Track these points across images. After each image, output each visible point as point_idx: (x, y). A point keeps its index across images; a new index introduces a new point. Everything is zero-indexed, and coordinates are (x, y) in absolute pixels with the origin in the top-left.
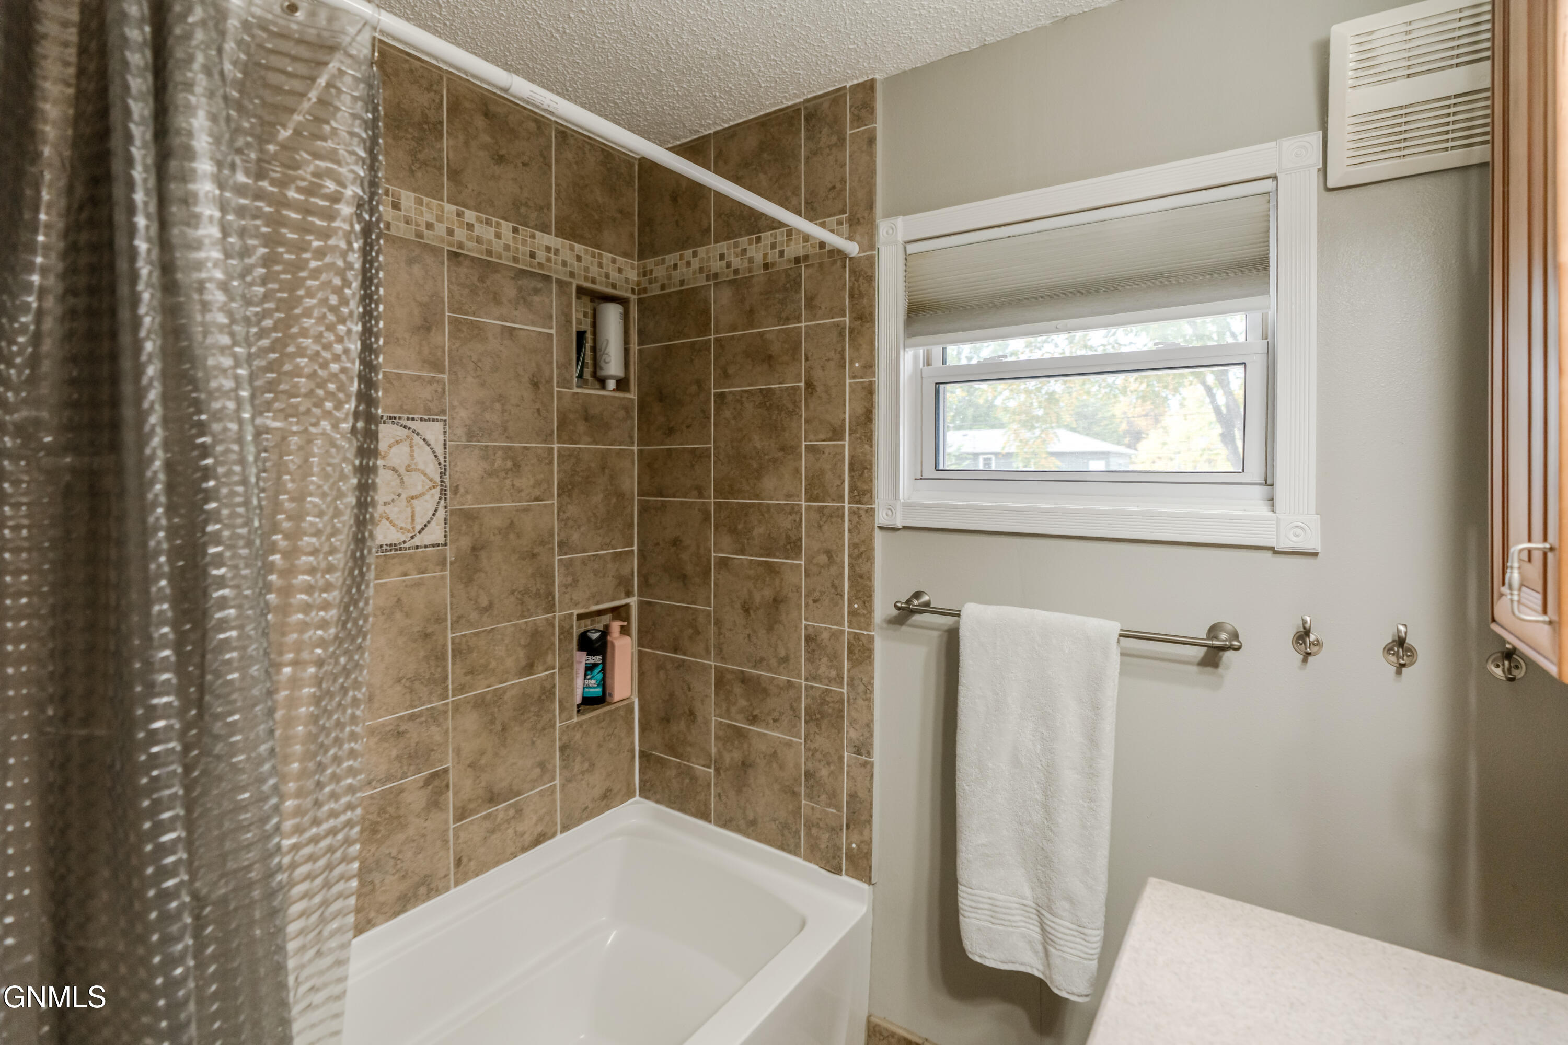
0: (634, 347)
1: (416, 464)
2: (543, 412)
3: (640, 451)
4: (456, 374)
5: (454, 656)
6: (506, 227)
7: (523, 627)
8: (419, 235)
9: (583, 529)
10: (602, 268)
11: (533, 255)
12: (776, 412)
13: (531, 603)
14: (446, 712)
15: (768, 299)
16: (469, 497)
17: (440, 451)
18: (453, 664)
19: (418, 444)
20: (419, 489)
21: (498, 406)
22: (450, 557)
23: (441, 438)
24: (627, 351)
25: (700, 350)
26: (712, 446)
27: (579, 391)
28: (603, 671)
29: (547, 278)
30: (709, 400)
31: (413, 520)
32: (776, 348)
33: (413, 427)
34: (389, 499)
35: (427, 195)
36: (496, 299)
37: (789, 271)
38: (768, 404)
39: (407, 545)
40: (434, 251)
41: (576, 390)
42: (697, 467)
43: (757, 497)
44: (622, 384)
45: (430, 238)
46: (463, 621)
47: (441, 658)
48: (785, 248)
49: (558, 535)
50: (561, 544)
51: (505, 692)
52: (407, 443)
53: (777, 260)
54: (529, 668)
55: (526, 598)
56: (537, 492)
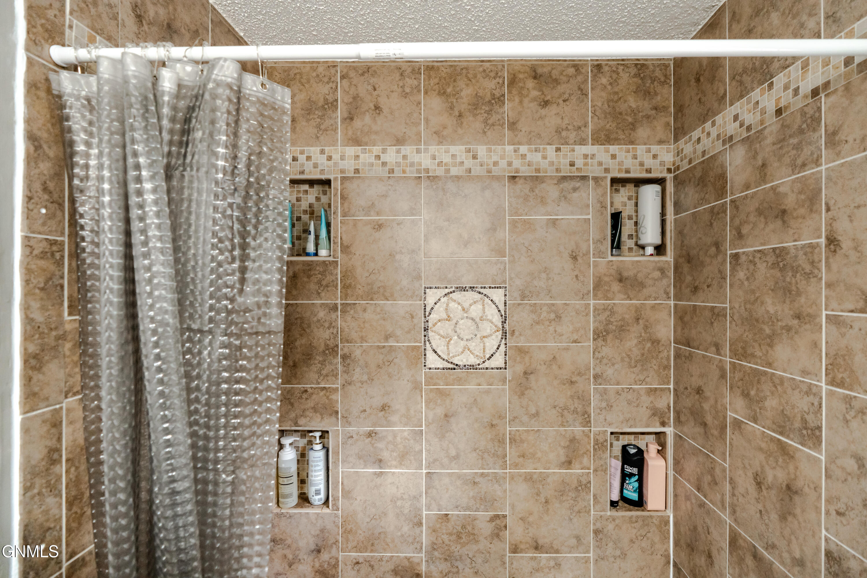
0: (670, 217)
1: (486, 316)
2: (581, 278)
3: (676, 305)
4: (513, 256)
5: (511, 442)
6: (551, 150)
7: (564, 433)
8: (489, 171)
9: (616, 366)
10: (636, 159)
11: (572, 164)
12: (790, 274)
13: (570, 417)
14: (505, 478)
15: (781, 148)
16: (522, 338)
17: (502, 307)
18: (510, 448)
19: (487, 303)
20: (488, 331)
21: (544, 275)
22: (509, 377)
23: (503, 299)
24: (663, 222)
25: (718, 213)
26: (728, 305)
27: (614, 259)
28: (641, 481)
29: (584, 178)
30: (725, 260)
31: (484, 351)
32: (790, 202)
33: (485, 293)
34: (469, 337)
35: (494, 145)
36: (543, 201)
37: (806, 109)
38: (781, 264)
39: (480, 366)
40: (498, 178)
41: (611, 258)
42: (715, 324)
43: (770, 365)
44: (660, 249)
45: (496, 171)
46: (517, 421)
47: (502, 442)
48: (800, 84)
49: (594, 369)
50: (596, 377)
51: (548, 477)
52: (481, 303)
53: (791, 100)
54: (569, 463)
55: (566, 412)
56: (575, 337)
